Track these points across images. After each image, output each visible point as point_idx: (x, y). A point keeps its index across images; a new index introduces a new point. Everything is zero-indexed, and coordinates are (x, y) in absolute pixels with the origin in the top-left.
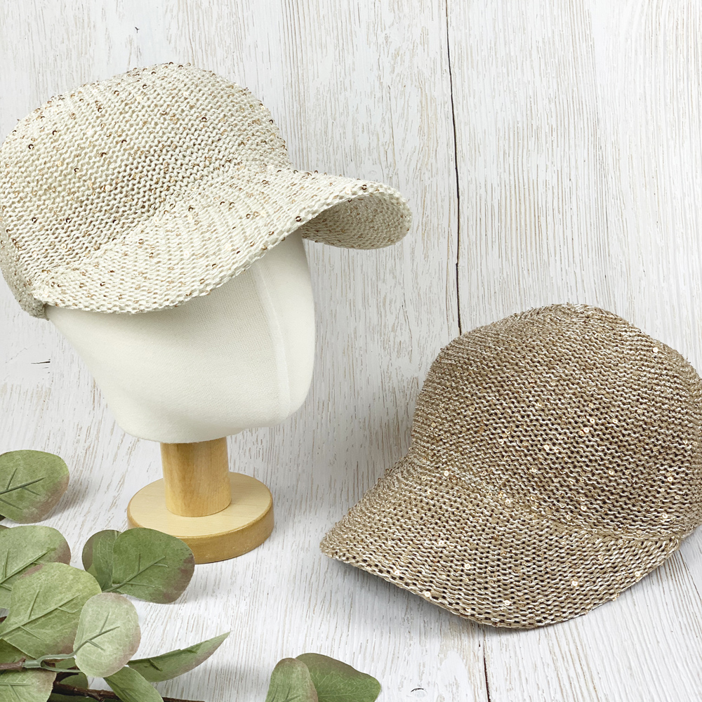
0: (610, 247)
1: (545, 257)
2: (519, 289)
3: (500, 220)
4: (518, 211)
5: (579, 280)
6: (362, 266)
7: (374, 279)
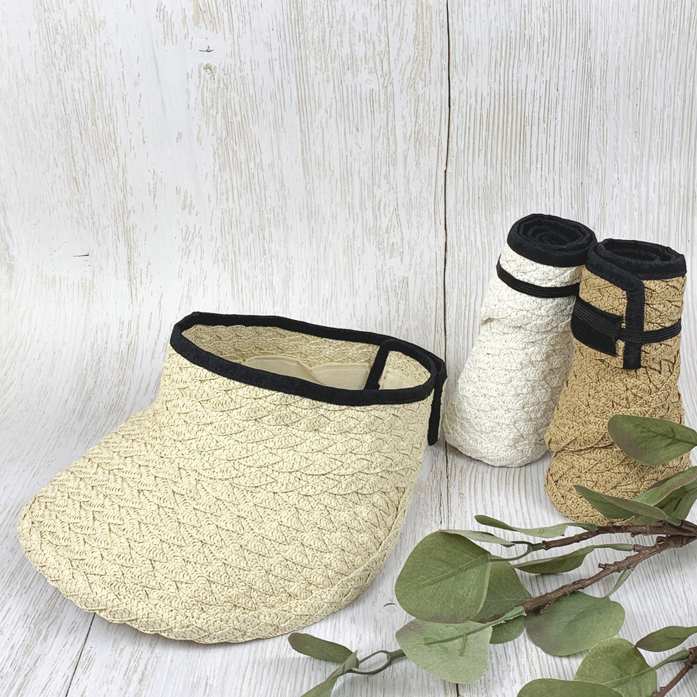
0: (589, 155)
1: (527, 165)
2: (501, 195)
3: (488, 129)
4: (505, 120)
5: (557, 187)
6: (359, 172)
7: (369, 184)
